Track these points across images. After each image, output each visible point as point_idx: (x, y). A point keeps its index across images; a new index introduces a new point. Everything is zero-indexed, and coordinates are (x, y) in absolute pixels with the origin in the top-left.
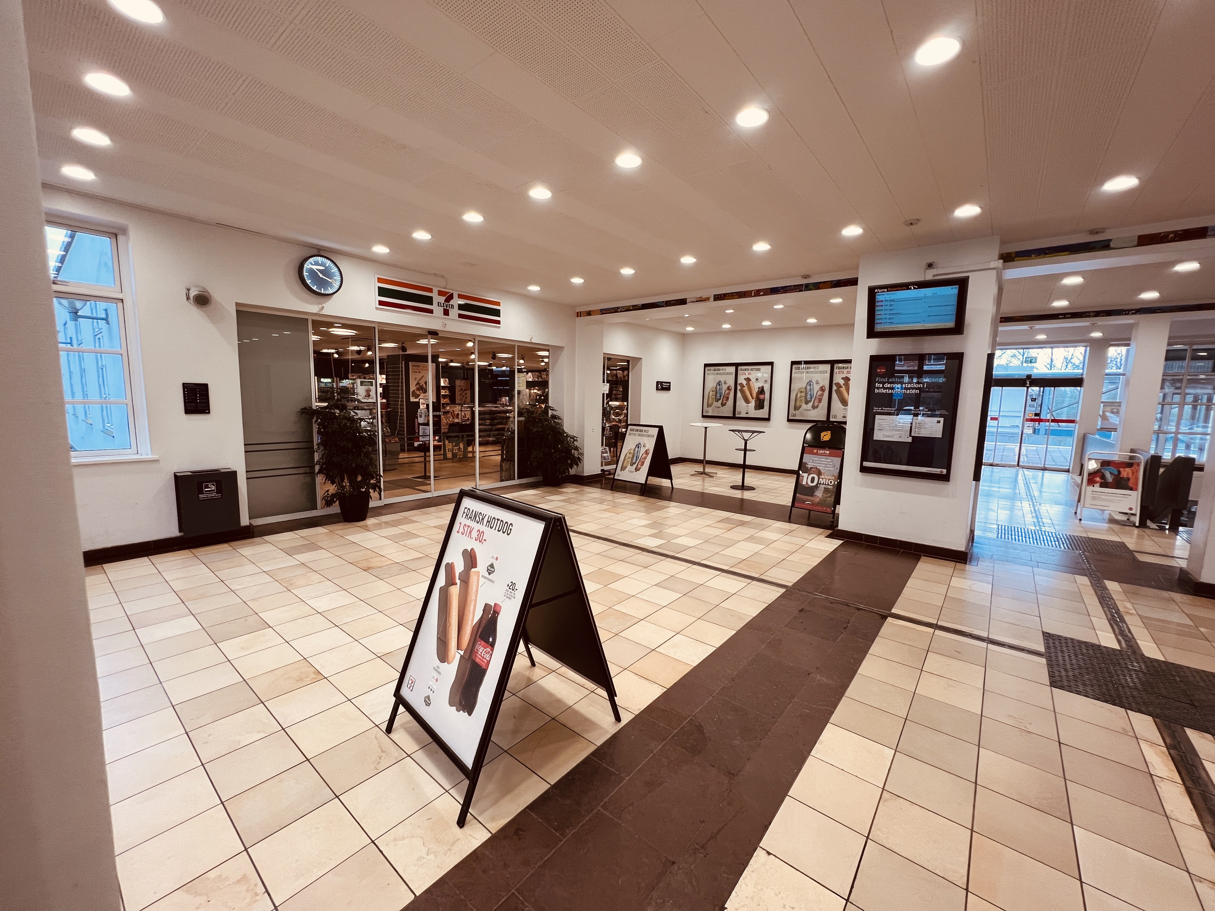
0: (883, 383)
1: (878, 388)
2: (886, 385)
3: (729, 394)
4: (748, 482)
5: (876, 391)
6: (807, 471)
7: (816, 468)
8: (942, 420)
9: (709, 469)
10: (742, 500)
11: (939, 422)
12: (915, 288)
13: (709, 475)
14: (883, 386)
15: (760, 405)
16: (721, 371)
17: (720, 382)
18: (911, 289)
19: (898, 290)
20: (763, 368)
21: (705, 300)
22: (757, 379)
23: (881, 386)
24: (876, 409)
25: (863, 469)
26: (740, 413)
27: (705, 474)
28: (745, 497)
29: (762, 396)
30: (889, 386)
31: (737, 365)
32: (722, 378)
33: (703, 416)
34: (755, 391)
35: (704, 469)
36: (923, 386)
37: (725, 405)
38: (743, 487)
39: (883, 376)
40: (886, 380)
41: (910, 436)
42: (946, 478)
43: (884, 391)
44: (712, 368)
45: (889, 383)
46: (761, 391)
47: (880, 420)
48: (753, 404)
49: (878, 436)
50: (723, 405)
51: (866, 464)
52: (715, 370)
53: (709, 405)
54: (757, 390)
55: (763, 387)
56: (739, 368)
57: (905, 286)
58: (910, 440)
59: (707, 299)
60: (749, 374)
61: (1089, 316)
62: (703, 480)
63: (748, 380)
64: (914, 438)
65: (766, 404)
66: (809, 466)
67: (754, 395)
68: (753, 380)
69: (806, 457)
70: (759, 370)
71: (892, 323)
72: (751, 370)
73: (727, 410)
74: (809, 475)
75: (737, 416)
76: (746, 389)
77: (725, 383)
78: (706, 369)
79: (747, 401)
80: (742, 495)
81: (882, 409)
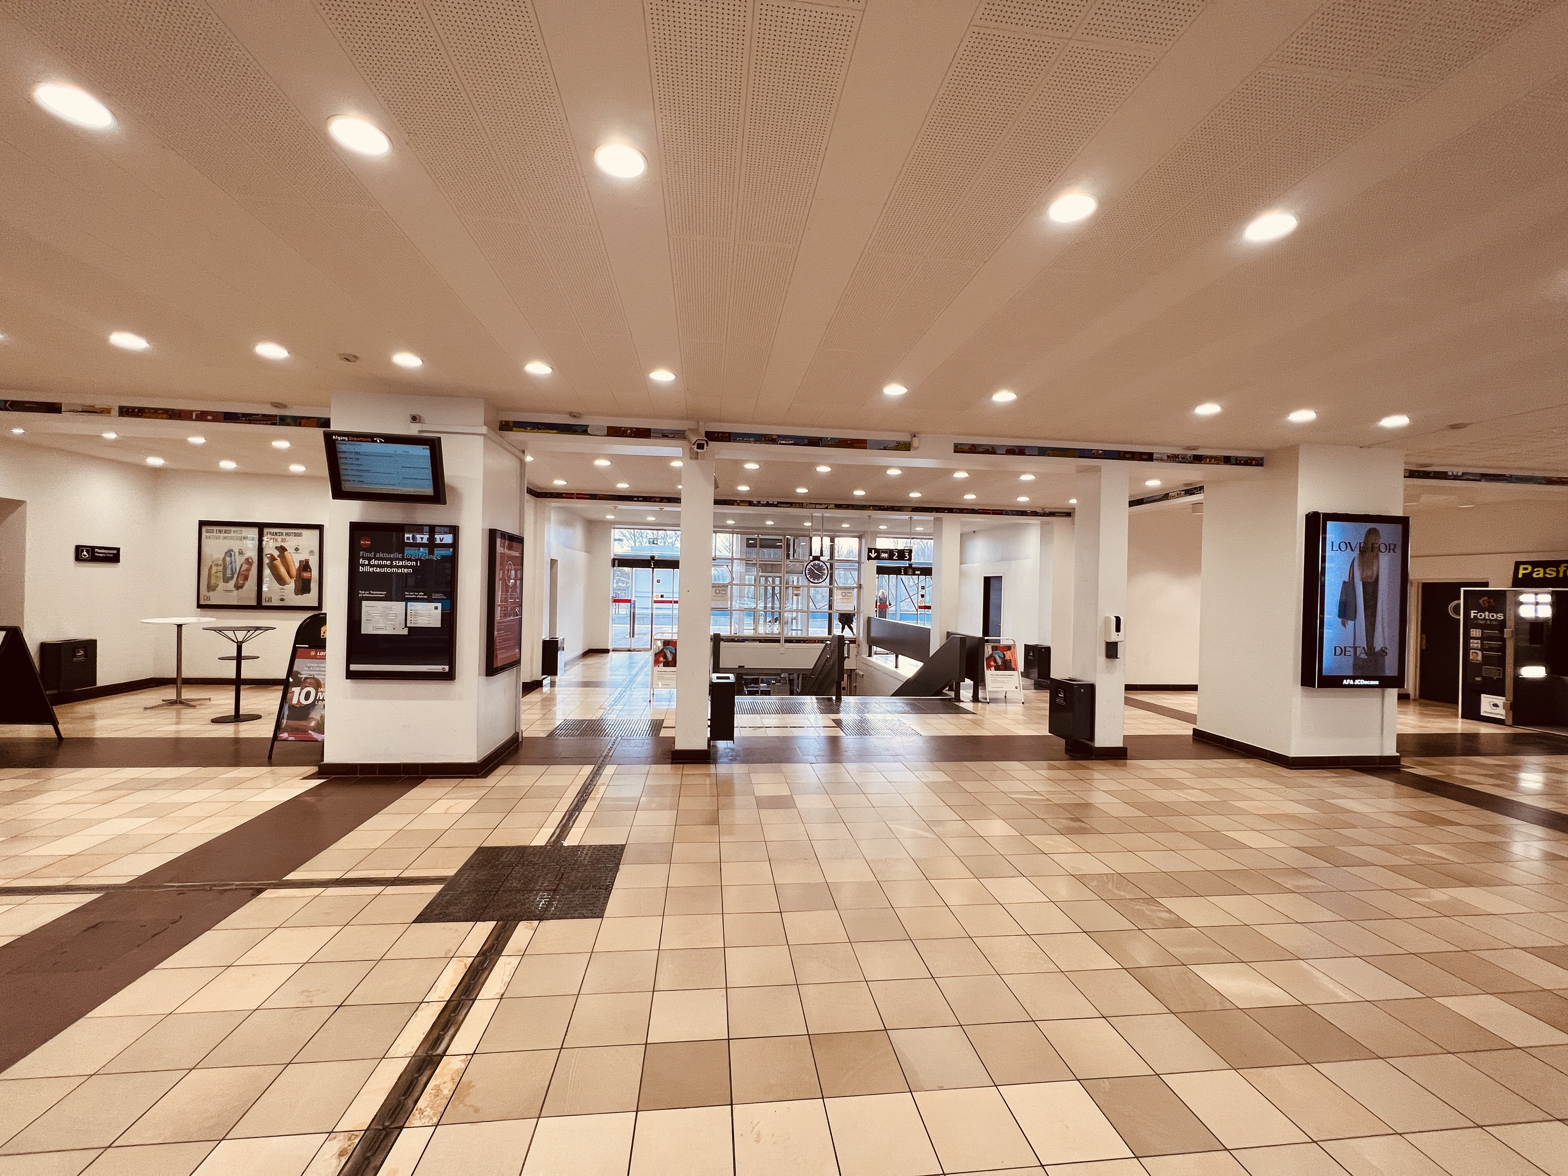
0: (369, 559)
1: (363, 565)
2: (373, 562)
3: (248, 570)
4: (246, 707)
5: (361, 569)
6: (300, 683)
7: (314, 678)
8: (439, 605)
9: (188, 694)
10: (237, 741)
11: (436, 608)
12: (381, 442)
13: (187, 704)
14: (369, 562)
15: (303, 587)
16: (232, 535)
17: (232, 550)
18: (376, 441)
19: (361, 441)
20: (305, 533)
21: (102, 412)
22: (297, 549)
23: (367, 562)
24: (362, 594)
25: (351, 675)
26: (270, 600)
27: (181, 703)
28: (242, 735)
29: (306, 575)
30: (376, 562)
31: (261, 527)
32: (235, 546)
33: (199, 606)
34: (295, 565)
35: (179, 694)
36: (417, 564)
37: (242, 587)
38: (237, 717)
39: (368, 550)
40: (372, 555)
41: (406, 626)
42: (449, 676)
43: (371, 570)
44: (215, 528)
45: (376, 559)
46: (305, 566)
47: (367, 607)
48: (291, 585)
49: (367, 629)
50: (238, 587)
51: (354, 667)
52: (220, 532)
53: (211, 588)
54: (297, 565)
55: (307, 561)
56: (266, 530)
57: (370, 438)
58: (405, 632)
59: (105, 411)
60: (283, 540)
61: (655, 501)
62: (178, 716)
63: (282, 550)
64: (410, 629)
65: (314, 586)
66: (303, 676)
67: (294, 572)
68: (290, 550)
69: (298, 661)
70: (300, 535)
71: (362, 482)
72: (286, 534)
73: (248, 594)
74: (302, 689)
75: (264, 604)
76: (278, 562)
77: (241, 553)
78: (204, 529)
79: (281, 581)
80: (237, 731)
81: (370, 593)
